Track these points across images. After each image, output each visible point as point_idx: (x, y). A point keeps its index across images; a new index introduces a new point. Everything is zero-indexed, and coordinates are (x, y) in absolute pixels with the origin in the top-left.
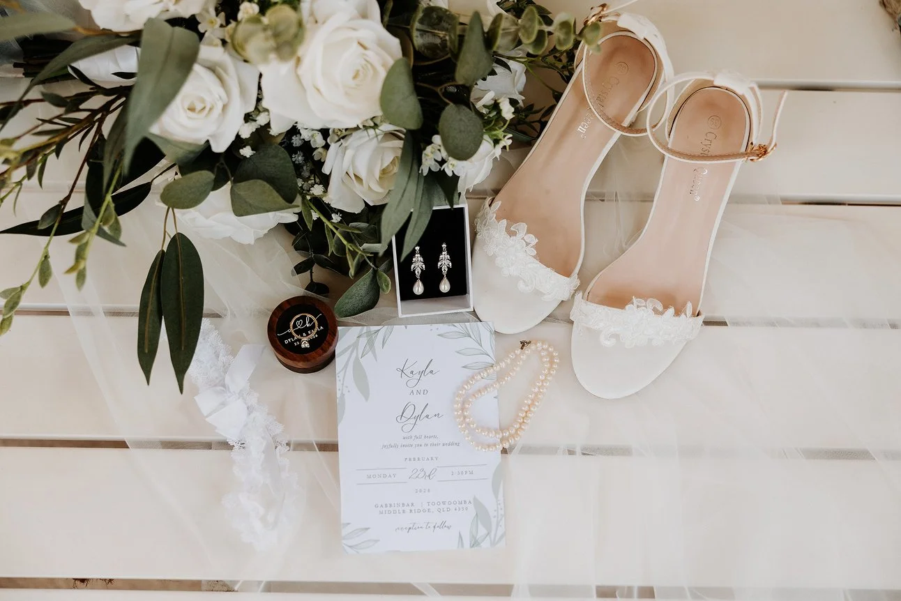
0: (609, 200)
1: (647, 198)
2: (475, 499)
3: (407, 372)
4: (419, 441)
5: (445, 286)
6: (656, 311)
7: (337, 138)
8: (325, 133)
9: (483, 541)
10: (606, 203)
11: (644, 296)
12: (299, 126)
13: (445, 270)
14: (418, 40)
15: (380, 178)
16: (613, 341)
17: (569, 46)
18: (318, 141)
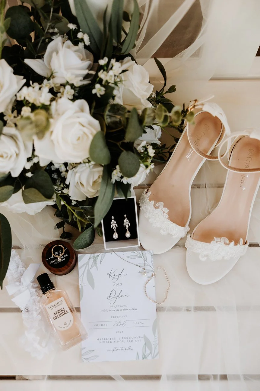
0: (202, 187)
1: (221, 186)
2: (144, 336)
3: (112, 275)
4: (118, 308)
5: (128, 235)
6: (226, 244)
7: (71, 167)
8: (66, 164)
9: (148, 356)
10: (201, 189)
11: (220, 236)
12: (53, 162)
13: (127, 227)
14: (108, 120)
15: (93, 184)
16: (206, 258)
17: (180, 122)
18: (63, 169)
